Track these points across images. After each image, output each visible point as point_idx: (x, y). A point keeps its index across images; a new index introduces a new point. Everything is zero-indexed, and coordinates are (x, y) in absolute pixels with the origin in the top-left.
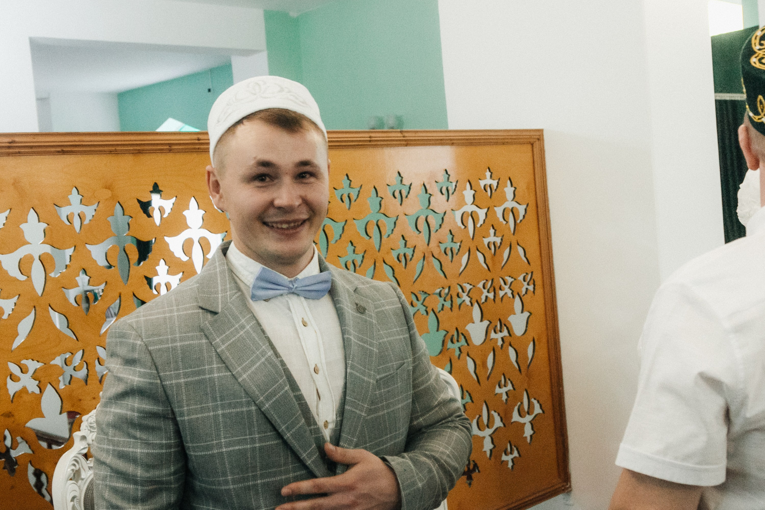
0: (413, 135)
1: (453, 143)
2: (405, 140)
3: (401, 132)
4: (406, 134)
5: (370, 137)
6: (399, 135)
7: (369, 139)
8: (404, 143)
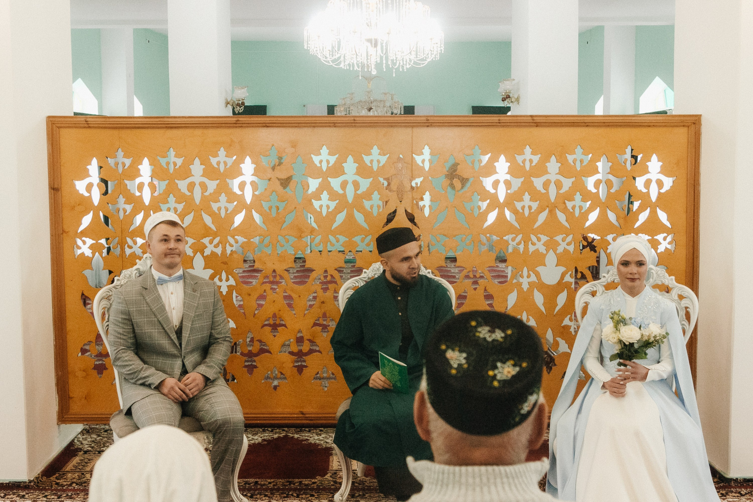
0: (544, 118)
1: (587, 125)
2: (535, 123)
3: (531, 116)
4: (535, 118)
5: (499, 120)
6: (530, 118)
7: (498, 121)
8: (533, 124)
